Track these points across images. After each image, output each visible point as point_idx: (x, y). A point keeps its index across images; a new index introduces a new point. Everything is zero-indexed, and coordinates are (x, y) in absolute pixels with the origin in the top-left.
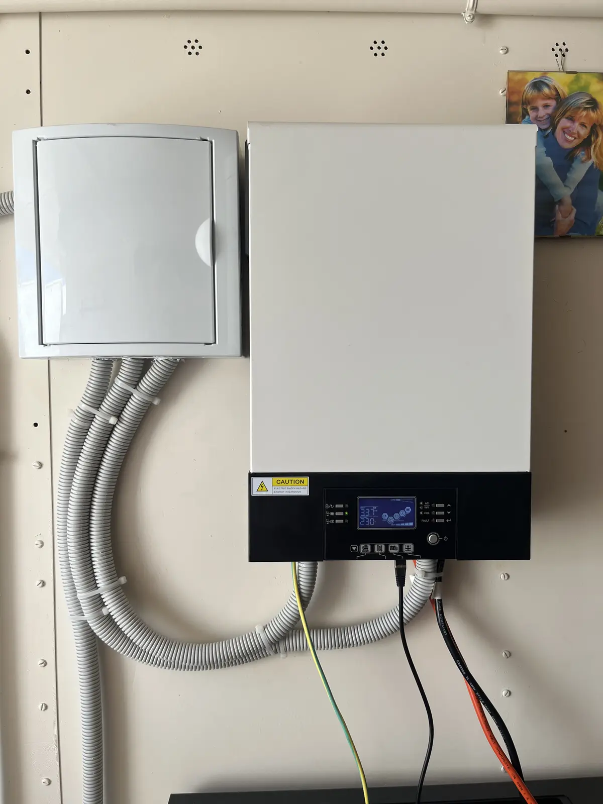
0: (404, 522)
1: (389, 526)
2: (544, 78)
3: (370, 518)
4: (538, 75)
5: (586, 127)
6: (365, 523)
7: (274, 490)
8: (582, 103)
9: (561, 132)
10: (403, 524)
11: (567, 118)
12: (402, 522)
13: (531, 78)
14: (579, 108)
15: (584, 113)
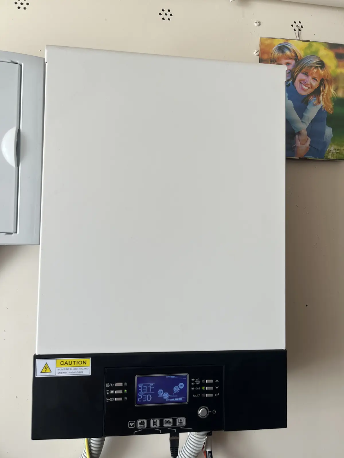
0: (178, 397)
1: (164, 401)
2: (286, 44)
3: (147, 394)
4: (282, 42)
5: (316, 80)
6: (142, 399)
7: (57, 371)
8: (314, 63)
9: (299, 83)
10: (176, 399)
11: (303, 73)
12: (176, 398)
13: (277, 43)
14: (311, 67)
15: (315, 71)
